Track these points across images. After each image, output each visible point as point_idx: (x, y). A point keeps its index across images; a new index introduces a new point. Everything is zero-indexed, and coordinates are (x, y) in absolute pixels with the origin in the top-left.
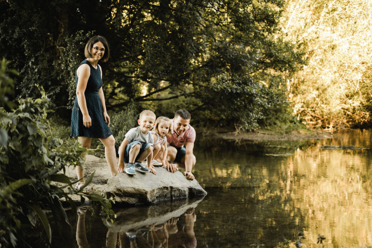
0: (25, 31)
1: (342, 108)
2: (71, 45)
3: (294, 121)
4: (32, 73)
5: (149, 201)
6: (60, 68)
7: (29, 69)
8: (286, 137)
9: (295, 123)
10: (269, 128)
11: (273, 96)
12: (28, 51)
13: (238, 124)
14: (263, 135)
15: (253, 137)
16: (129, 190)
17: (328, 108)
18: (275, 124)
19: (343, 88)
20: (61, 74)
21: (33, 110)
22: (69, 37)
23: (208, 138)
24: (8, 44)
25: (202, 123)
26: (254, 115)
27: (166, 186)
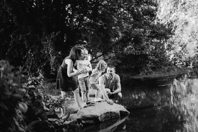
0: (25, 36)
1: (196, 55)
2: (49, 40)
3: (171, 65)
4: (31, 57)
5: (100, 121)
6: (45, 53)
7: (29, 55)
8: (168, 74)
9: (172, 66)
10: (158, 70)
11: (158, 54)
12: (27, 46)
13: (141, 70)
14: (155, 74)
15: (150, 76)
16: (89, 116)
17: (188, 55)
18: (161, 67)
19: (195, 44)
20: (46, 56)
21: (35, 83)
22: (48, 36)
23: (126, 79)
24: (17, 43)
25: (122, 71)
26: (149, 65)
27: (108, 112)
